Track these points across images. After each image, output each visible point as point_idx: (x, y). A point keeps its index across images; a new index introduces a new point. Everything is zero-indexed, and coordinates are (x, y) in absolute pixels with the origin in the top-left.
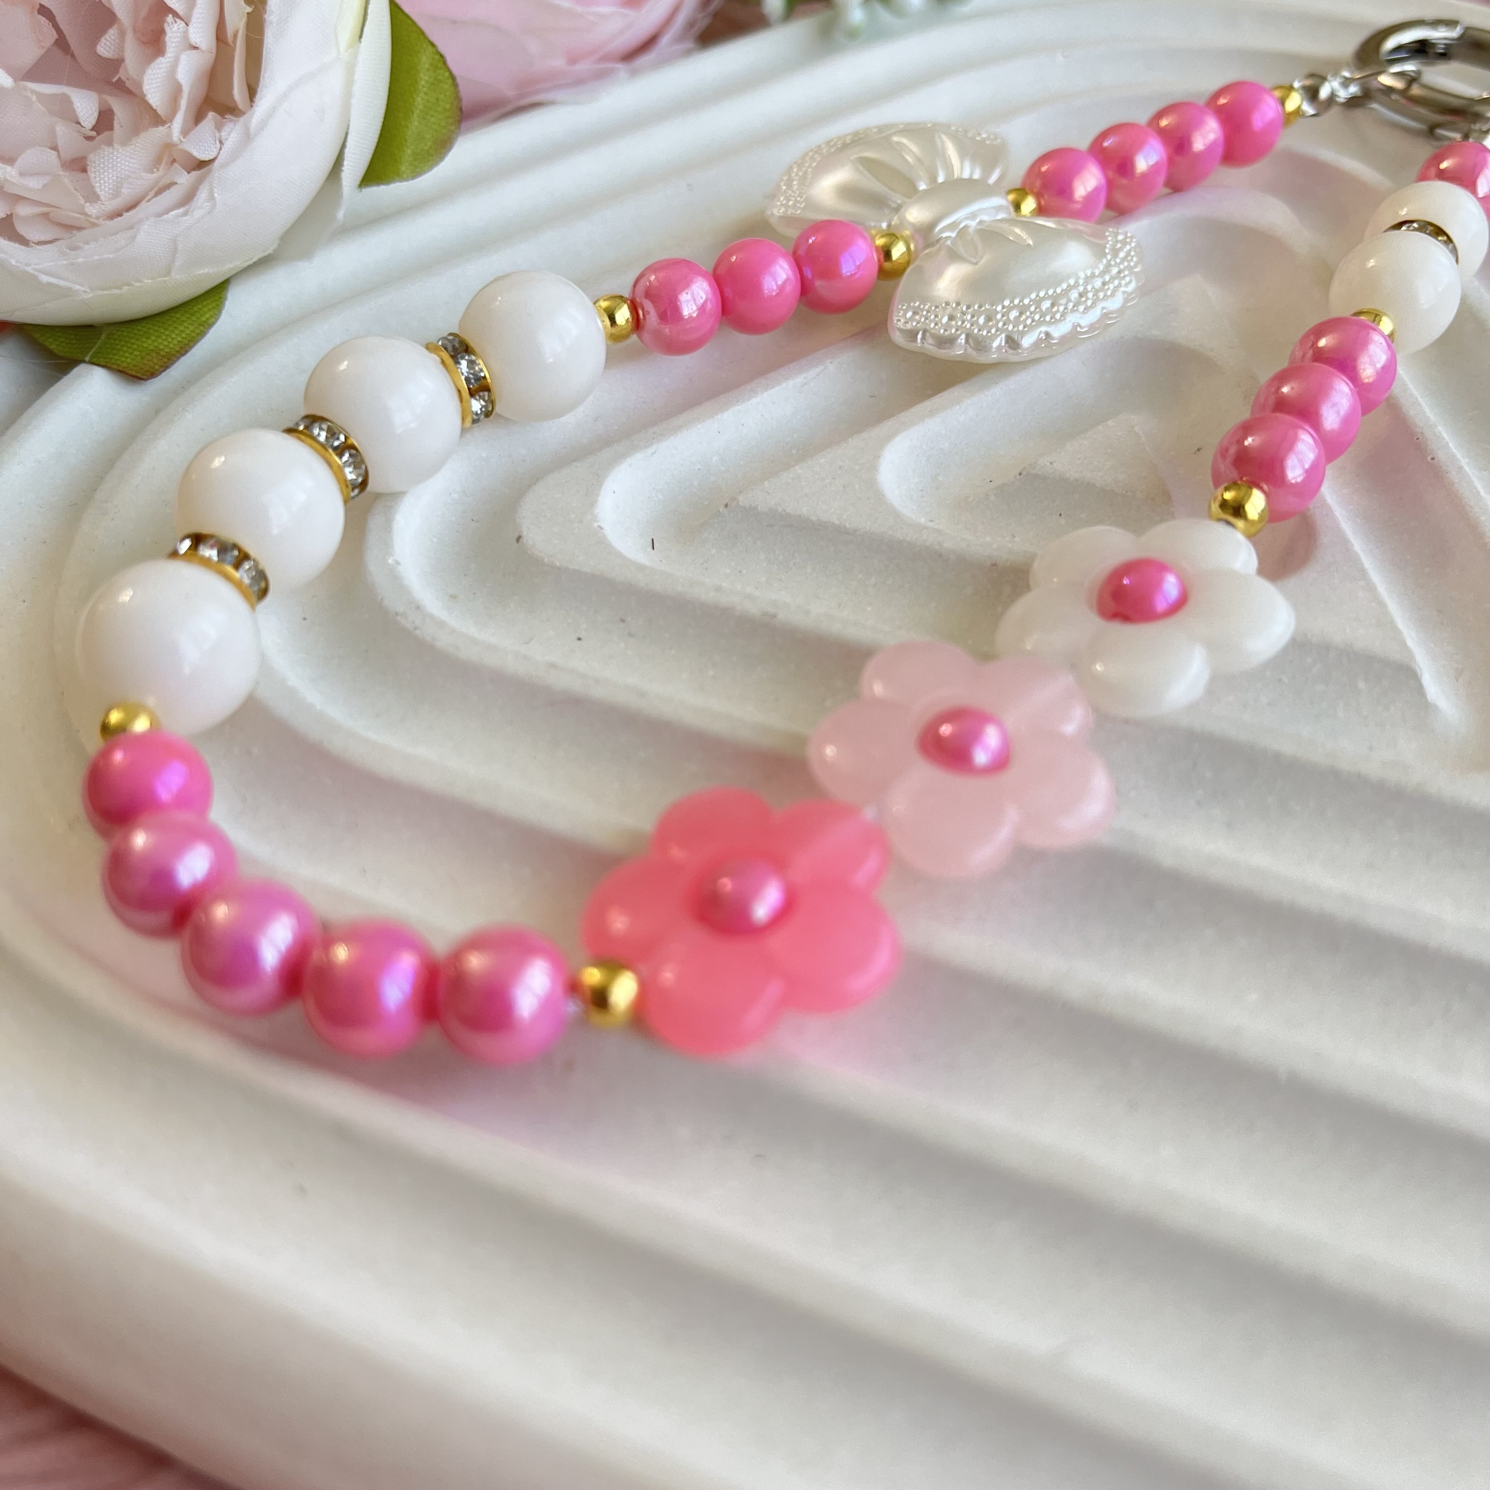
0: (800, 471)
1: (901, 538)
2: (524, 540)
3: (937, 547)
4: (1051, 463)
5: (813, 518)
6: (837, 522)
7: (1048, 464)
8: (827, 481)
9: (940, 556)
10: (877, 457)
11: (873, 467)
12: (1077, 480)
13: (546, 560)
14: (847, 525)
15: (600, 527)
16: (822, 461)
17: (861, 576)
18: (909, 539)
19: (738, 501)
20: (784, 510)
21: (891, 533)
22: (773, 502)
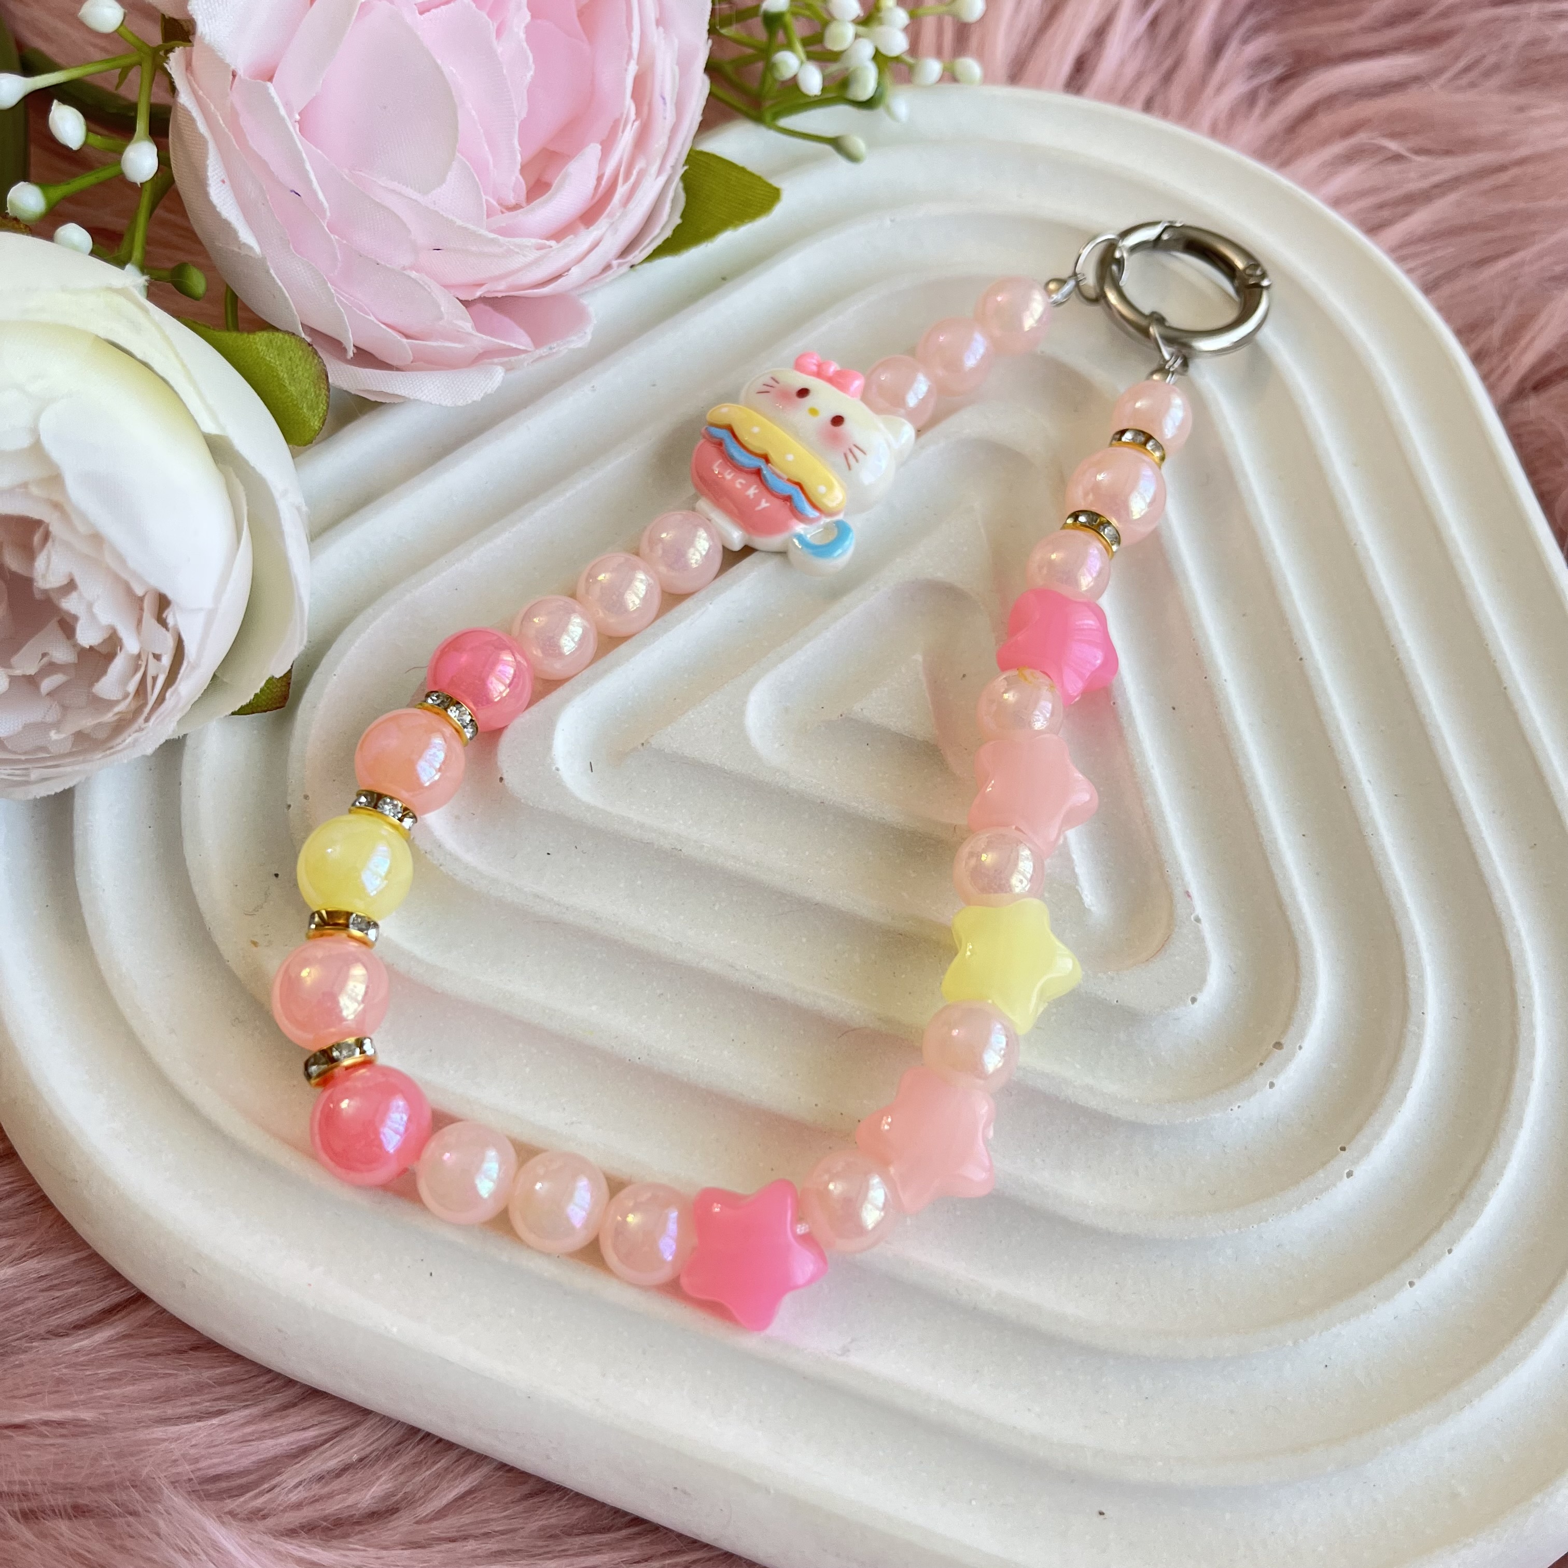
0: (692, 716)
1: (762, 779)
2: (506, 781)
3: (786, 788)
4: (862, 709)
5: (703, 761)
6: (719, 765)
7: (860, 710)
8: (711, 726)
9: (788, 793)
10: (745, 703)
11: (741, 713)
12: (878, 725)
13: (522, 801)
14: (726, 768)
15: (557, 769)
16: (707, 706)
17: (735, 799)
18: (766, 781)
19: (651, 745)
20: (683, 753)
21: (755, 775)
22: (674, 746)
